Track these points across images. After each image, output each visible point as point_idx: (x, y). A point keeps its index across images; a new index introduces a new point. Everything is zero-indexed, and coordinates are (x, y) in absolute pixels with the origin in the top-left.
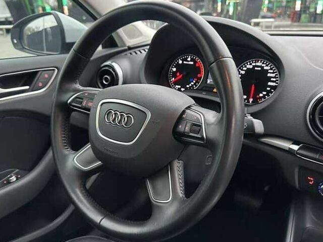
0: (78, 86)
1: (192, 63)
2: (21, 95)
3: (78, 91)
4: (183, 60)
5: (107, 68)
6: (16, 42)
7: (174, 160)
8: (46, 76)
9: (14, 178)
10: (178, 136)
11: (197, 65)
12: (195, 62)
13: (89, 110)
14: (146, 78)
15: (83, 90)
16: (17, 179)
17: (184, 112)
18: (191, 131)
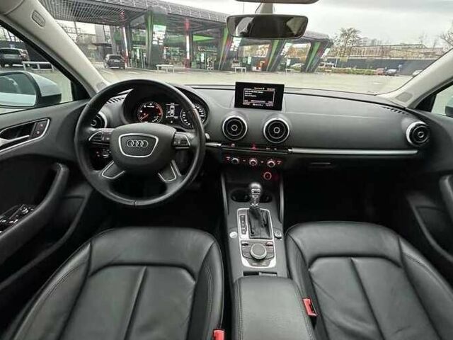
1: (153, 107)
3: (94, 132)
4: (147, 105)
8: (42, 125)
9: (26, 211)
10: (173, 147)
11: (157, 108)
12: (156, 106)
14: (127, 120)
16: (30, 211)
18: (181, 143)
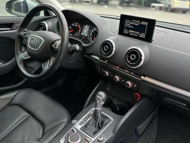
0: (26, 30)
1: (77, 26)
2: (7, 31)
3: (26, 31)
4: (74, 24)
5: (42, 24)
6: (7, 9)
7: (52, 56)
8: (17, 25)
11: (79, 27)
12: (78, 26)
13: (27, 38)
15: (27, 31)
17: (55, 41)
